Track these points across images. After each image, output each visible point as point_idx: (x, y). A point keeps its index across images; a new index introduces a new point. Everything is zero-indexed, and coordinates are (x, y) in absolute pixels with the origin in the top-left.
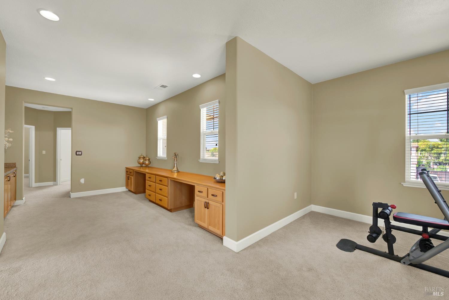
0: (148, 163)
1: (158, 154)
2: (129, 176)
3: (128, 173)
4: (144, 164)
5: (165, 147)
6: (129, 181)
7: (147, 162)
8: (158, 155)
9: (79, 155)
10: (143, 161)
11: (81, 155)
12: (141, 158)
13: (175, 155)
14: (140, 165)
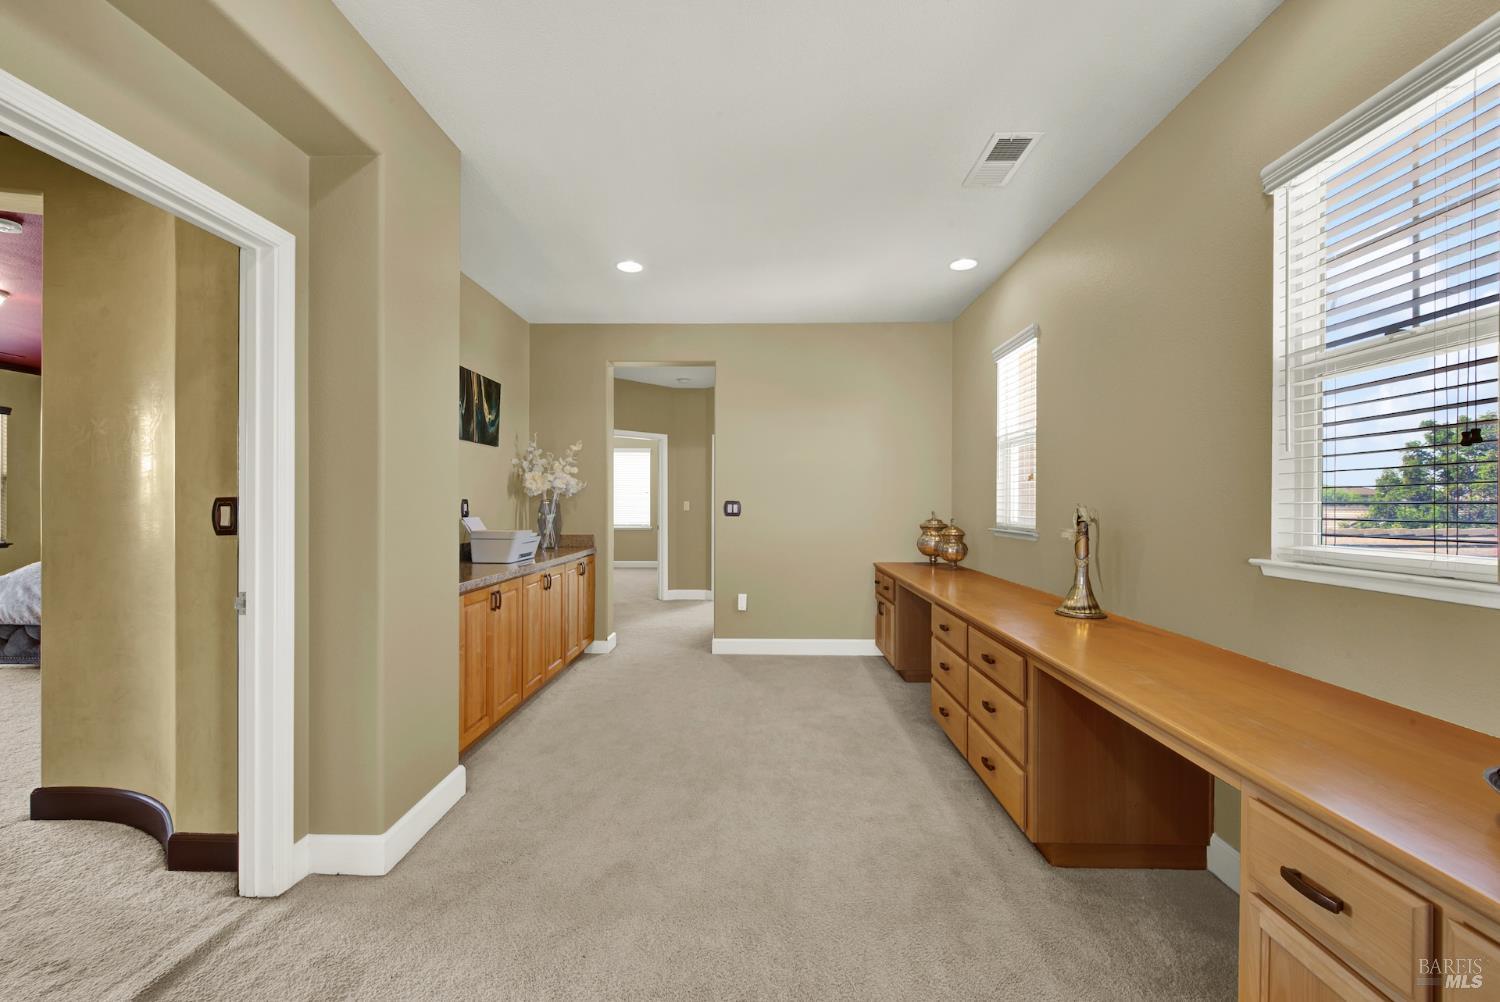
0: (957, 551)
1: (999, 513)
2: (883, 600)
3: (881, 589)
4: (938, 555)
5: (1031, 478)
6: (884, 617)
7: (951, 550)
8: (999, 520)
9: (733, 514)
10: (937, 543)
11: (737, 514)
12: (929, 528)
13: (1078, 523)
14: (926, 559)
